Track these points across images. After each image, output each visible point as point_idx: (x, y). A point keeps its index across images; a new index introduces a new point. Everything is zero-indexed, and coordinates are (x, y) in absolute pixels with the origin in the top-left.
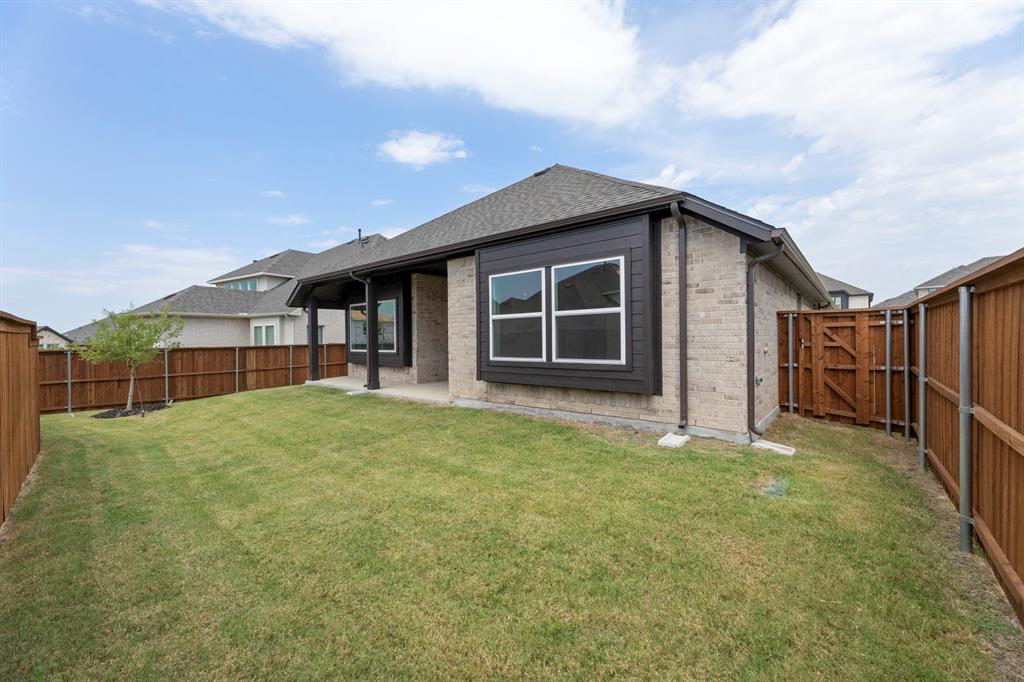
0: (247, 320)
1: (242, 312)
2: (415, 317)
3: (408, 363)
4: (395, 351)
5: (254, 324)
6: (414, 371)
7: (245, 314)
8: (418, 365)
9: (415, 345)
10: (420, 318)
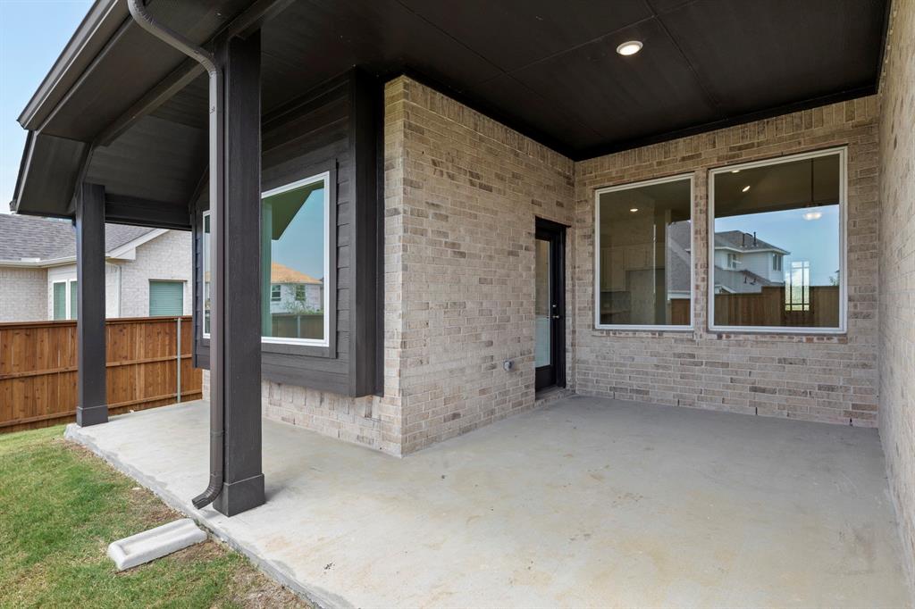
0: (43, 271)
1: (34, 256)
2: (394, 229)
3: (370, 382)
4: (325, 343)
5: (55, 278)
6: (389, 408)
7: (37, 261)
8: (403, 392)
9: (394, 322)
10: (413, 232)
